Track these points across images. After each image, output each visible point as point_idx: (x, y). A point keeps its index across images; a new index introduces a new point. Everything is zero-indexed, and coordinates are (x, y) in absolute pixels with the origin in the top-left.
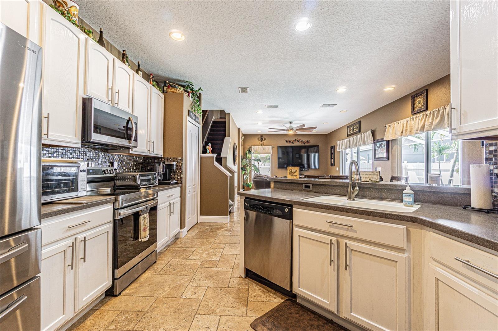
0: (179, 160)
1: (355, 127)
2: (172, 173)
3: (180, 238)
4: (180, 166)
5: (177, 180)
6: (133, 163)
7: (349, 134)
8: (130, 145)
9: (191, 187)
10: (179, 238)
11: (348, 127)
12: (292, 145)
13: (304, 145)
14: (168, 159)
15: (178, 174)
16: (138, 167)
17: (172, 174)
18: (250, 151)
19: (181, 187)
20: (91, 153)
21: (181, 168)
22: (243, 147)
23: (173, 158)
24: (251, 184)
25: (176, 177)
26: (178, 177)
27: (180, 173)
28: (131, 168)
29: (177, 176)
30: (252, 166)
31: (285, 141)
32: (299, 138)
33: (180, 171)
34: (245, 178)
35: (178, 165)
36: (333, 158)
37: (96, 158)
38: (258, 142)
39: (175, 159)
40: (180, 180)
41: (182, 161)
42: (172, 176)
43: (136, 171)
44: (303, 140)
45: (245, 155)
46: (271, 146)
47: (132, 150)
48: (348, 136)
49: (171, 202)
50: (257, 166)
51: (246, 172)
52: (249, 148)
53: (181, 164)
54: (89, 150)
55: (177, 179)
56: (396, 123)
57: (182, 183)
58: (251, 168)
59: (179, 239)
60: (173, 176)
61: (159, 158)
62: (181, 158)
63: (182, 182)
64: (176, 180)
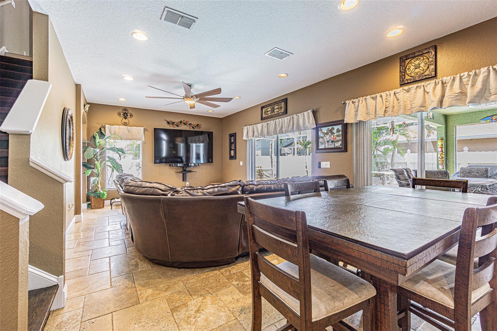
1: (276, 107)
7: (264, 116)
11: (262, 108)
12: (177, 128)
13: (192, 129)
18: (101, 133)
22: (86, 125)
24: (105, 193)
30: (107, 159)
31: (166, 122)
32: (186, 119)
34: (92, 181)
36: (233, 148)
38: (120, 119)
44: (192, 124)
45: (92, 141)
46: (143, 128)
48: (262, 119)
50: (118, 161)
51: (95, 171)
52: (100, 129)
56: (369, 97)
58: (105, 164)
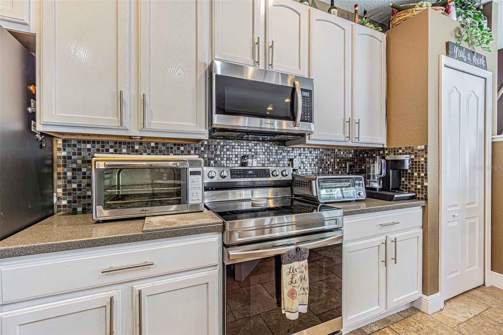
0: (419, 151)
2: (403, 177)
3: (423, 313)
4: (421, 163)
5: (415, 192)
6: (332, 160)
8: (296, 128)
9: (458, 208)
10: (419, 311)
14: (395, 151)
15: (416, 180)
16: (344, 165)
17: (403, 179)
19: (424, 208)
20: (258, 147)
21: (422, 168)
23: (406, 148)
25: (412, 186)
26: (416, 186)
27: (422, 177)
28: (329, 168)
29: (416, 183)
33: (422, 175)
35: (416, 162)
37: (266, 153)
39: (410, 150)
40: (422, 193)
41: (426, 153)
42: (403, 182)
43: (340, 172)
47: (309, 139)
49: (392, 237)
53: (423, 159)
54: (254, 144)
55: (416, 189)
57: (426, 199)
59: (419, 314)
60: (405, 183)
61: (379, 149)
62: (423, 147)
63: (426, 196)
64: (413, 192)
